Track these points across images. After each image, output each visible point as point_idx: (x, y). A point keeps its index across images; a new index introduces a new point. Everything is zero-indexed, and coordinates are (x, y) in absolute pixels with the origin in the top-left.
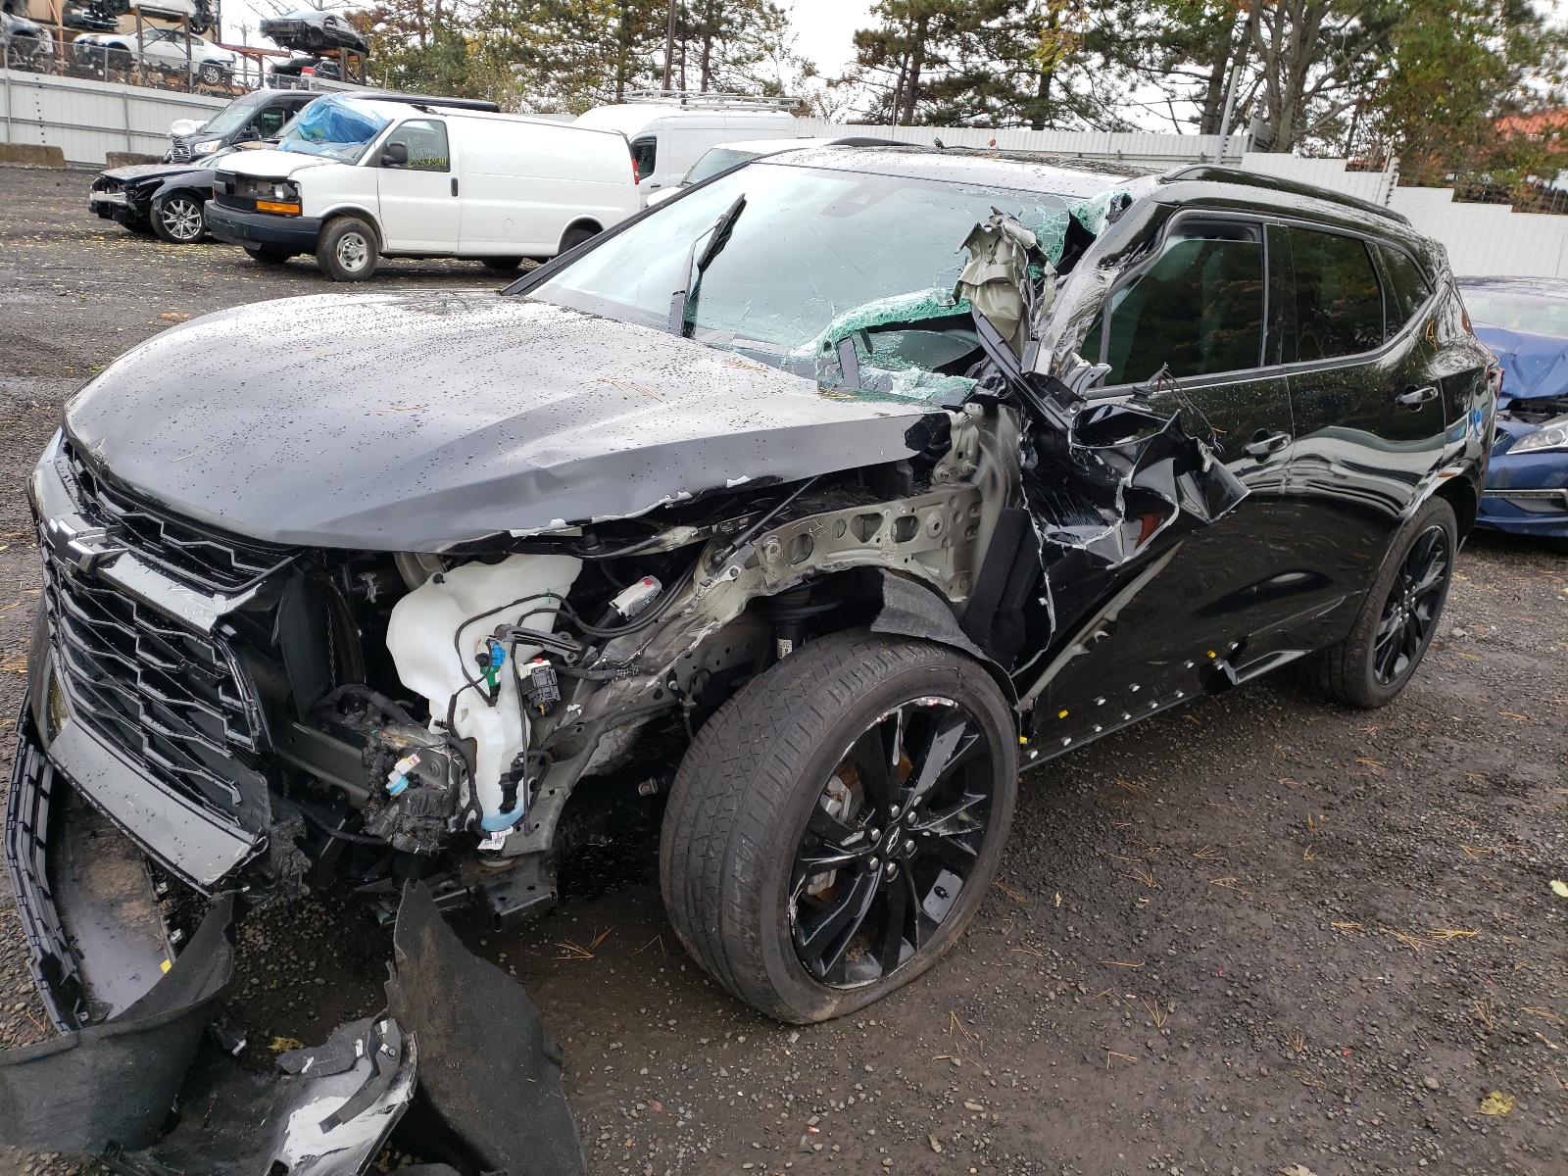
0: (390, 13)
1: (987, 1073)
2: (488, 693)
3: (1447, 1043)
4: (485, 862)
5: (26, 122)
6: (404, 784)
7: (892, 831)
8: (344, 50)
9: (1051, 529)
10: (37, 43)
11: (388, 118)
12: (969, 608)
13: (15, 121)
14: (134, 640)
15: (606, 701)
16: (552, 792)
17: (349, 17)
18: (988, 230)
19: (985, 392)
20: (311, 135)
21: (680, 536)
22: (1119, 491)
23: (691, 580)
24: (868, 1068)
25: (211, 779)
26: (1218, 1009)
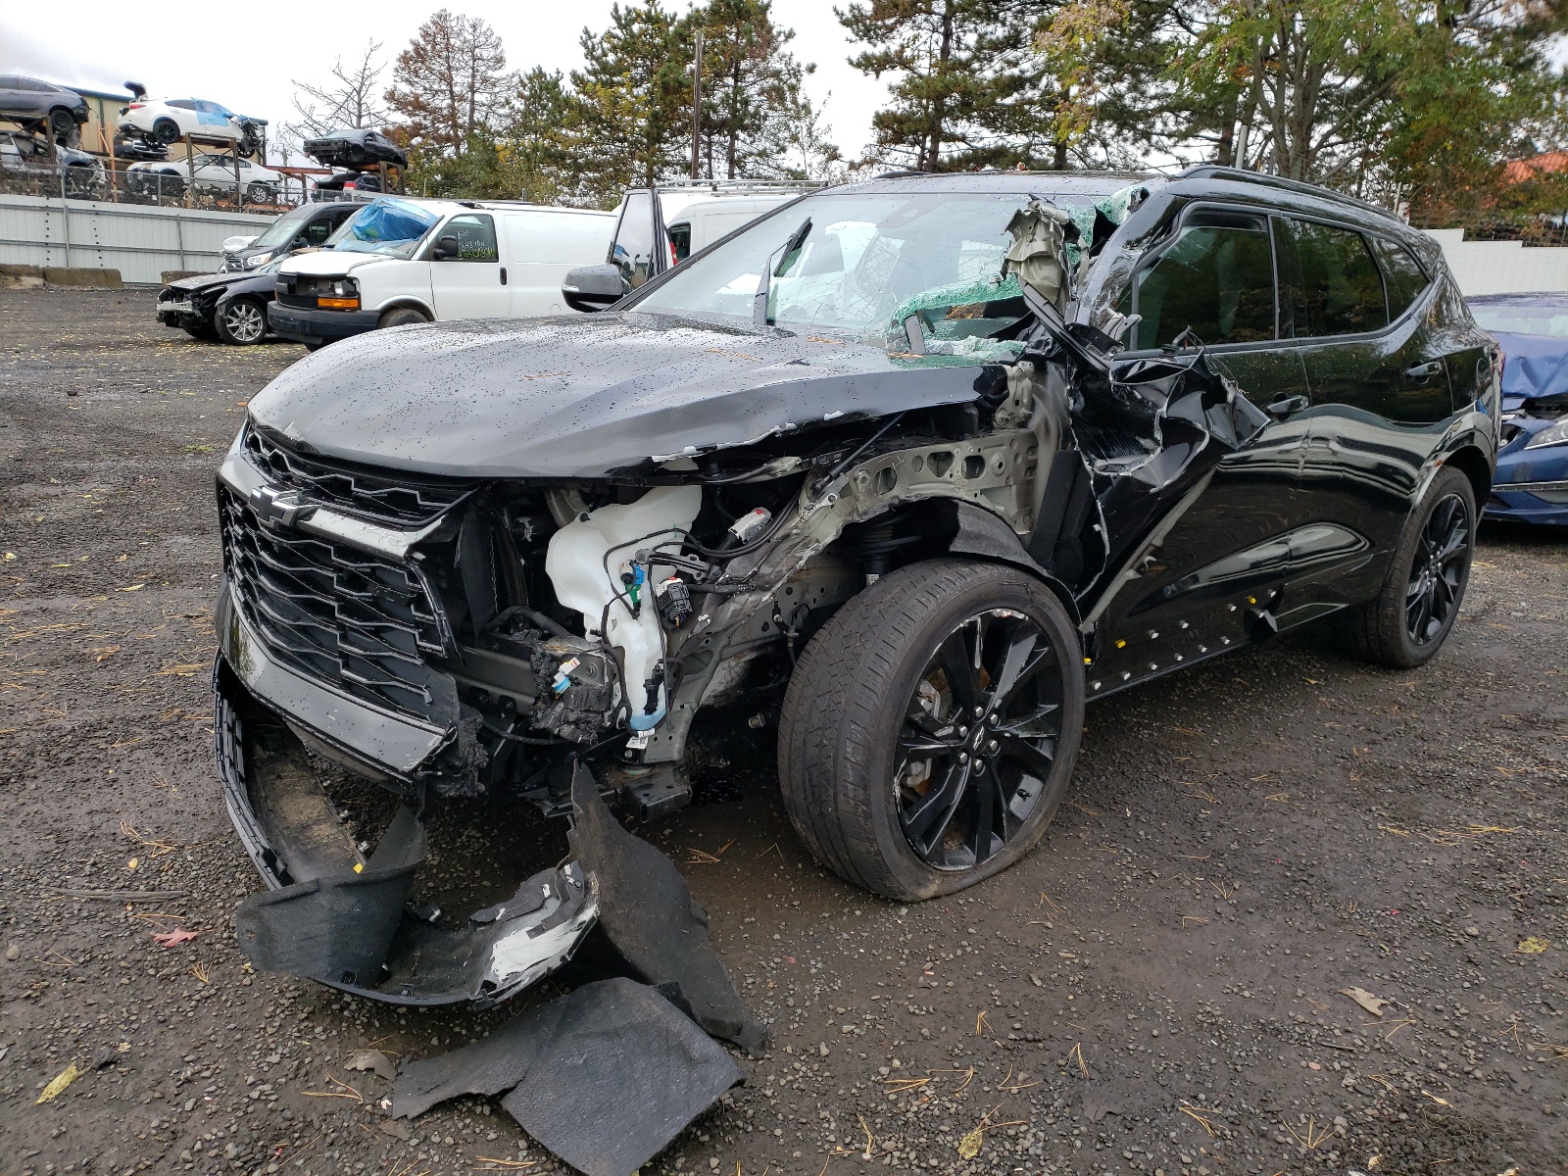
0: (426, 128)
1: (1076, 932)
2: (632, 607)
3: (1486, 905)
4: (627, 771)
5: (85, 247)
6: (568, 684)
7: (978, 730)
8: (383, 164)
9: (1100, 463)
10: (92, 172)
11: (439, 215)
12: (1032, 542)
13: (72, 247)
14: (332, 579)
15: (729, 614)
16: (682, 707)
17: (386, 133)
18: (1028, 213)
19: (1035, 352)
20: (367, 235)
21: (787, 464)
22: (1156, 422)
23: (797, 506)
24: (971, 930)
25: (404, 686)
26: (1278, 886)
